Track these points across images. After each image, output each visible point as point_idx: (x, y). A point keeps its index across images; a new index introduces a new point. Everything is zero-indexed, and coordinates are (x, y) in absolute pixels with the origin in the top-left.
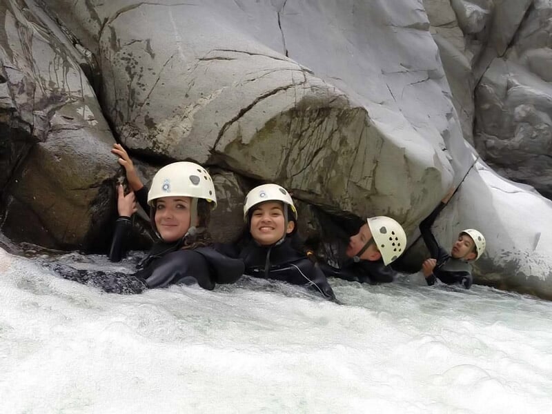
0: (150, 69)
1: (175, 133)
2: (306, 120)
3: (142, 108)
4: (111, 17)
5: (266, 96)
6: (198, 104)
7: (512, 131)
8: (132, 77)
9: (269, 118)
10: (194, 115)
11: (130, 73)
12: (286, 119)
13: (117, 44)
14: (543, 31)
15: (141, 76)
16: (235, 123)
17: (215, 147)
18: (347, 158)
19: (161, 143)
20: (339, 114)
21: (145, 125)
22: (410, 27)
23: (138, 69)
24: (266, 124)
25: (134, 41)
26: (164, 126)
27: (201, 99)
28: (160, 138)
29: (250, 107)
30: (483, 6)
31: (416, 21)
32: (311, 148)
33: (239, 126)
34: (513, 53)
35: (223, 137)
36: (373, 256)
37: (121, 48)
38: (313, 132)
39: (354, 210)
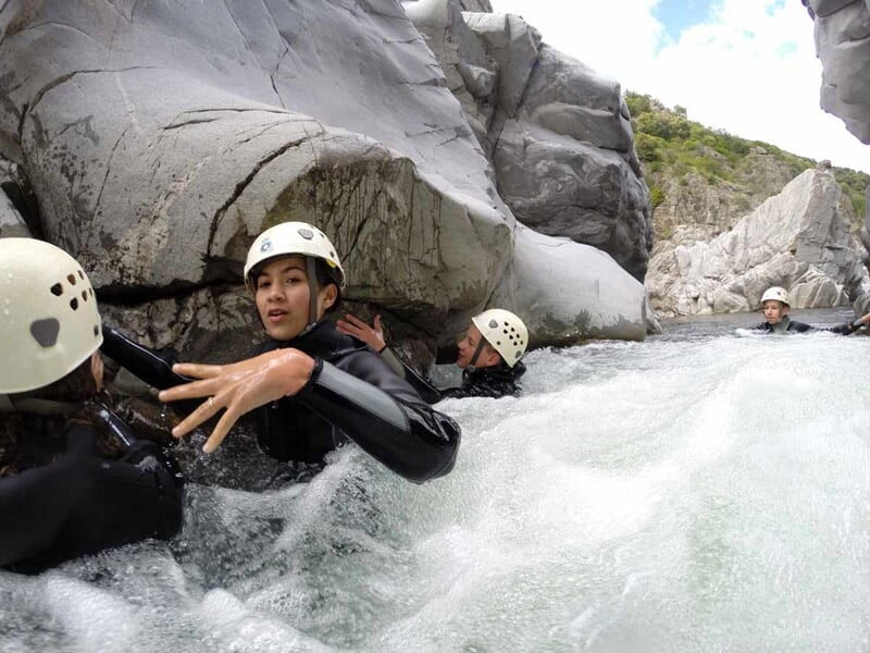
0: (94, 161)
1: (147, 247)
2: (337, 183)
3: (93, 222)
4: (31, 102)
5: (271, 158)
6: (171, 193)
7: (537, 188)
8: (71, 180)
9: (281, 190)
10: (168, 210)
11: (67, 175)
12: (306, 186)
13: (45, 138)
14: (551, 86)
15: (83, 175)
16: (232, 208)
17: (209, 251)
18: (400, 229)
19: (130, 268)
20: (380, 168)
21: (102, 246)
22: (426, 83)
23: (78, 166)
24: (278, 199)
25: (68, 126)
26: (129, 239)
27: (174, 184)
28: (128, 260)
29: (249, 179)
30: (490, 69)
31: (432, 76)
32: (352, 221)
33: (239, 211)
34: (524, 112)
35: (218, 234)
36: (490, 360)
37: (51, 142)
38: (350, 198)
39: (425, 298)
